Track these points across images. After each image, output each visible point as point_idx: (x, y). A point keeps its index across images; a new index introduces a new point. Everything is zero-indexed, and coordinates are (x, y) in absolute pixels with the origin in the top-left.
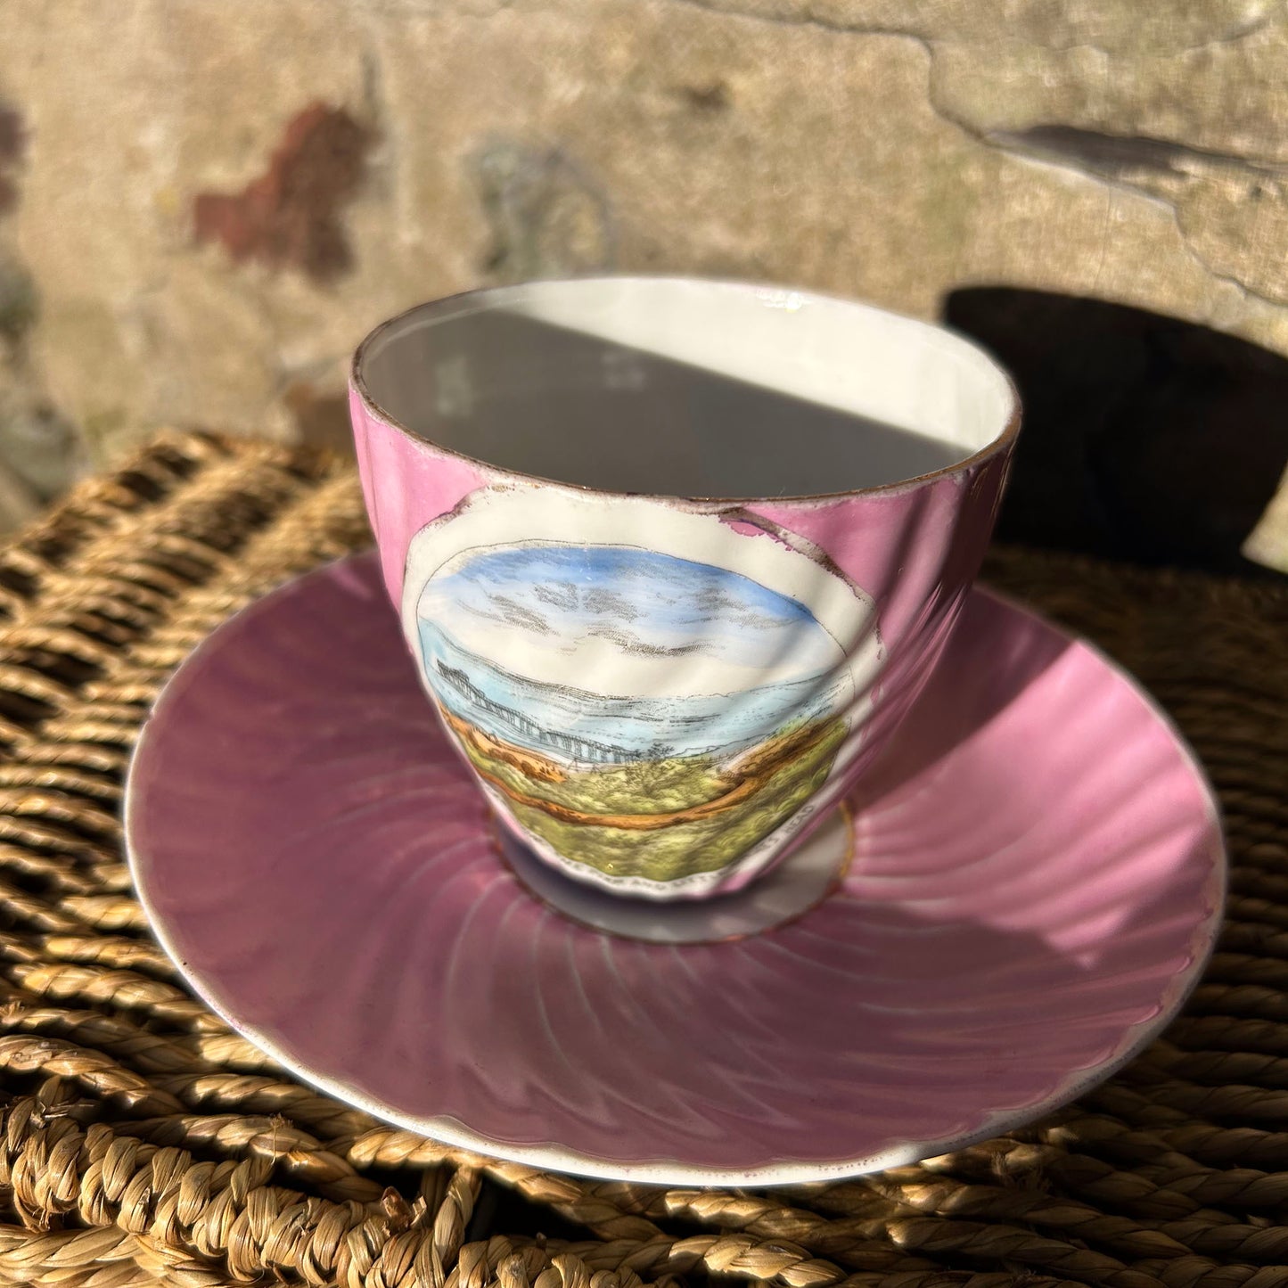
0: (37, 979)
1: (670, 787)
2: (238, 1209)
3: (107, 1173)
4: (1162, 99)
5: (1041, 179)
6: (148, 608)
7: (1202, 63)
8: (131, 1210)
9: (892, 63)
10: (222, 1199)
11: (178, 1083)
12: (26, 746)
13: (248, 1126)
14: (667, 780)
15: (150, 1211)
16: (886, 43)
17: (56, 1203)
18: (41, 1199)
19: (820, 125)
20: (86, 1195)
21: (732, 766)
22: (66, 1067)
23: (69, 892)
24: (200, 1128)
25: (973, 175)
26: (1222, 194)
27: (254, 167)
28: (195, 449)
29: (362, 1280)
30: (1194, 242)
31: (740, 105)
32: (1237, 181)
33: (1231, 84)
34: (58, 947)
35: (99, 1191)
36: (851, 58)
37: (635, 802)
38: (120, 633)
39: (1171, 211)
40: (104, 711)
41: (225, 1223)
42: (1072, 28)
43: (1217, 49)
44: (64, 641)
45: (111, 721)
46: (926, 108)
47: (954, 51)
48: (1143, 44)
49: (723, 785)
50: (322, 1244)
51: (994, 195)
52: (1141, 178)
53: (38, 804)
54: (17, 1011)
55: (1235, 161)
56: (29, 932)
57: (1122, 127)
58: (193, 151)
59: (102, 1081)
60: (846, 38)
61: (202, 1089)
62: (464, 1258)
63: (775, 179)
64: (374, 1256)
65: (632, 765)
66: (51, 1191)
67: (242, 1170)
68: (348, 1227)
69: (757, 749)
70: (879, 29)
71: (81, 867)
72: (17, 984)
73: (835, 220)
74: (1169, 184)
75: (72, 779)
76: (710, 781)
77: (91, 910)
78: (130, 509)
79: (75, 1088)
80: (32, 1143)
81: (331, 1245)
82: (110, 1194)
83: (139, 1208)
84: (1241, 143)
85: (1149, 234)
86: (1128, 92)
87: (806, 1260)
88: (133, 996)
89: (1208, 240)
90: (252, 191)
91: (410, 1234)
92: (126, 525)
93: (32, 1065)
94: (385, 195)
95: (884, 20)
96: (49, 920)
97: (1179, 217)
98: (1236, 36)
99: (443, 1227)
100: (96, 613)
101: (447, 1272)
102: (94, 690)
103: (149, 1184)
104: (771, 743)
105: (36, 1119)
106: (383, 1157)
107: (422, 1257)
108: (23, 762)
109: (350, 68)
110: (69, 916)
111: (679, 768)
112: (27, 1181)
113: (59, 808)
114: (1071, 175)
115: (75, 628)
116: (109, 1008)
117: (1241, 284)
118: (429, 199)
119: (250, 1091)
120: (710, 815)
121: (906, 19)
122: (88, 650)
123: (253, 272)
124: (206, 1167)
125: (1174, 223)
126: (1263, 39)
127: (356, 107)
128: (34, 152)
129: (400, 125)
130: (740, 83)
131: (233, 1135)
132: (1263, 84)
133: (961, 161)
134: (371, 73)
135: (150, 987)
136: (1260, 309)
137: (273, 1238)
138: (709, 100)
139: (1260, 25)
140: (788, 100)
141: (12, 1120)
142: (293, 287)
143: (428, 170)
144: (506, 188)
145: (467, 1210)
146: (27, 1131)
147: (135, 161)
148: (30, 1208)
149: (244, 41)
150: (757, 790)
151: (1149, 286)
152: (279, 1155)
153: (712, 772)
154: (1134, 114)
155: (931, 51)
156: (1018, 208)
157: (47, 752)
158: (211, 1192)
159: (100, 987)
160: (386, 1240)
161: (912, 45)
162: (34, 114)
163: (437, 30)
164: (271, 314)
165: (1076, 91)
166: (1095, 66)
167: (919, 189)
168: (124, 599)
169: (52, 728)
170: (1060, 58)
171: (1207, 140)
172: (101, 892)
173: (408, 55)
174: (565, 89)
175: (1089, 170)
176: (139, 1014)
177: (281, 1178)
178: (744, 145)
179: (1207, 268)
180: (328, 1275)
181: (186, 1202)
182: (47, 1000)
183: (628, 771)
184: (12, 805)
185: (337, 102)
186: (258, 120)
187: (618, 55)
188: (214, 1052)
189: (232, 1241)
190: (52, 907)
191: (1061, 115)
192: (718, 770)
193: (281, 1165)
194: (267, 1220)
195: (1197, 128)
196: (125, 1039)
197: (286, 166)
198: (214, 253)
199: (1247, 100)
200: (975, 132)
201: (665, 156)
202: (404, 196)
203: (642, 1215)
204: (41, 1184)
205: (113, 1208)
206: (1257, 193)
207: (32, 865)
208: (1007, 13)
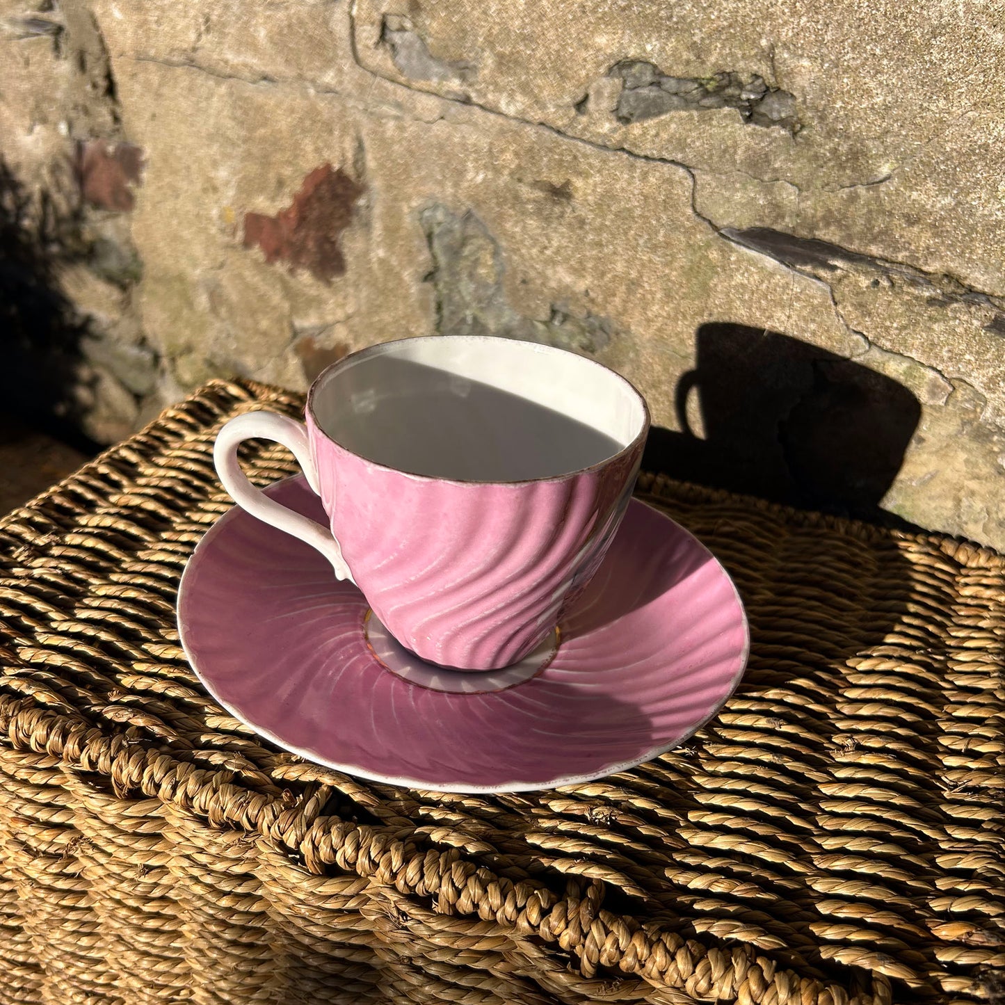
0: (127, 681)
2: (215, 791)
3: (156, 770)
4: (828, 219)
5: (752, 262)
6: (198, 489)
7: (853, 198)
8: (166, 787)
9: (669, 181)
10: (208, 786)
11: (193, 735)
12: (127, 563)
13: (224, 755)
15: (174, 788)
16: (666, 168)
17: (131, 782)
18: (124, 779)
19: (625, 216)
20: (145, 779)
22: (140, 721)
23: (146, 641)
24: (201, 755)
25: (714, 255)
26: (857, 281)
27: (286, 202)
28: (234, 390)
29: (269, 828)
30: (840, 308)
31: (578, 196)
32: (866, 274)
33: (870, 211)
34: (138, 667)
35: (151, 777)
36: (644, 176)
38: (182, 503)
39: (828, 289)
40: (169, 547)
41: (208, 798)
42: (775, 170)
43: (862, 190)
44: (151, 506)
45: (174, 553)
46: (689, 211)
47: (703, 178)
48: (819, 183)
50: (252, 811)
51: (726, 269)
52: (808, 268)
53: (132, 594)
54: (117, 694)
55: (871, 260)
56: (125, 658)
57: (803, 233)
58: (248, 187)
59: (156, 730)
60: (640, 163)
61: (204, 739)
62: (317, 821)
63: (599, 245)
64: (276, 817)
66: (129, 775)
67: (219, 774)
68: (265, 804)
70: (663, 160)
71: (152, 627)
72: (118, 682)
73: (634, 274)
74: (822, 273)
75: (150, 583)
77: (156, 650)
78: (193, 428)
79: (142, 731)
80: (122, 753)
81: (256, 812)
82: (157, 779)
83: (170, 786)
84: (875, 250)
85: (816, 302)
86: (810, 212)
87: (478, 841)
88: (173, 693)
89: (847, 309)
90: (283, 215)
91: (293, 810)
93: (123, 720)
94: (367, 226)
95: (667, 156)
96: (135, 653)
97: (832, 291)
98: (874, 184)
99: (309, 808)
100: (169, 490)
101: (308, 829)
102: (165, 535)
103: (175, 776)
105: (125, 743)
106: (286, 777)
107: (297, 820)
108: (125, 571)
109: (349, 145)
110: (145, 652)
112: (119, 771)
113: (142, 597)
114: (770, 262)
115: (156, 498)
116: (162, 697)
117: (866, 338)
118: (392, 232)
119: (227, 741)
121: (679, 157)
122: (164, 512)
123: (280, 267)
124: (202, 771)
125: (830, 298)
126: (891, 186)
127: (350, 171)
128: (145, 175)
129: (377, 184)
130: (578, 183)
131: (217, 759)
132: (891, 214)
133: (708, 246)
134: (360, 148)
135: (183, 689)
136: (875, 354)
137: (229, 806)
138: (560, 193)
139: (888, 178)
140: (609, 196)
141: (113, 742)
142: (305, 277)
143: (392, 213)
144: (437, 230)
145: (322, 803)
146: (120, 748)
147: (212, 188)
148: (120, 785)
149: (283, 123)
151: (814, 333)
152: (237, 770)
154: (813, 228)
155: (693, 176)
156: (738, 278)
157: (138, 567)
158: (203, 783)
159: (159, 687)
160: (282, 811)
161: (681, 171)
162: (148, 152)
163: (402, 129)
164: (290, 293)
165: (777, 209)
166: (788, 195)
167: (682, 260)
168: (186, 483)
169: (140, 554)
170: (768, 189)
171: (854, 246)
172: (162, 641)
173: (384, 143)
174: (476, 177)
175: (782, 262)
176: (177, 702)
177: (238, 782)
178: (582, 222)
179: (847, 326)
180: (254, 825)
181: (191, 786)
182: (132, 691)
184: (118, 594)
185: (336, 166)
186: (287, 171)
187: (508, 158)
188: (212, 722)
189: (211, 806)
190: (138, 648)
191: (767, 223)
193: (237, 774)
194: (228, 797)
195: (850, 238)
196: (169, 712)
197: (303, 203)
198: (257, 252)
199: (880, 224)
200: (716, 228)
201: (532, 223)
202: (378, 229)
203: (407, 817)
204: (125, 772)
205: (158, 786)
206: (876, 283)
207: (128, 625)
208: (737, 157)
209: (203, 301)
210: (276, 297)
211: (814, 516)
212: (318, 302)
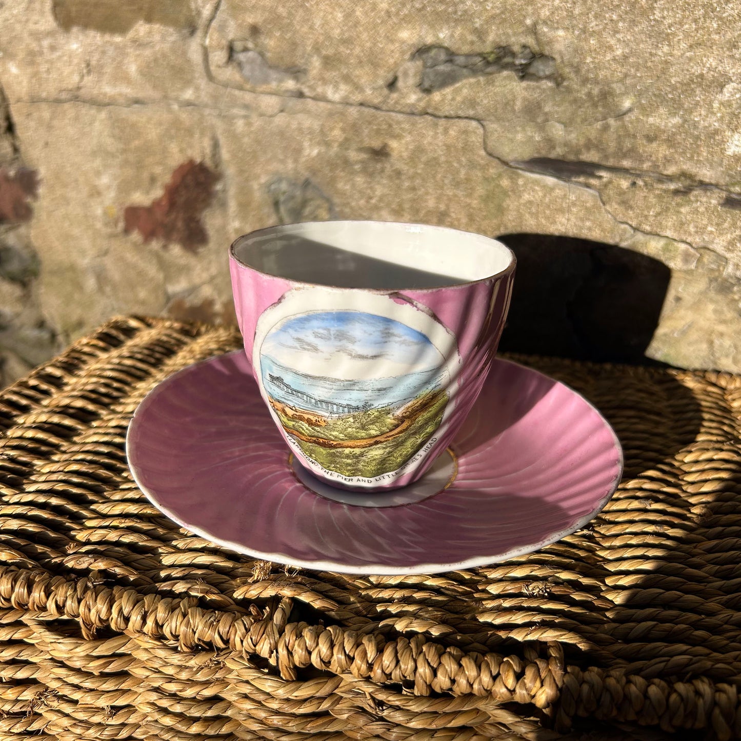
0: (81, 536)
1: (372, 424)
2: (185, 615)
3: (124, 603)
4: (589, 145)
5: (536, 182)
6: (117, 389)
7: (606, 128)
8: (136, 619)
9: (465, 132)
10: (177, 611)
11: (153, 573)
12: (65, 446)
13: (187, 583)
14: (371, 420)
15: (144, 619)
16: (462, 123)
17: (100, 619)
18: (93, 617)
19: (433, 163)
20: (115, 614)
21: (399, 413)
22: (101, 565)
23: (93, 502)
24: (164, 586)
25: (505, 182)
26: (619, 185)
27: (158, 193)
28: (133, 323)
29: (242, 641)
30: (608, 207)
31: (395, 154)
32: (625, 179)
33: (619, 136)
34: (89, 523)
35: (120, 611)
36: (446, 131)
37: (357, 432)
38: (106, 400)
39: (597, 194)
40: (100, 431)
41: (178, 624)
42: (546, 114)
43: (611, 121)
44: (79, 403)
45: (106, 434)
46: (483, 153)
47: (492, 126)
48: (579, 120)
49: (395, 422)
50: (223, 628)
51: (515, 191)
52: (582, 179)
53: (75, 467)
54: (74, 547)
55: (626, 171)
56: (77, 518)
57: (572, 157)
58: (125, 187)
59: (118, 570)
60: (442, 122)
61: (163, 574)
62: (288, 628)
63: (413, 189)
64: (247, 630)
65: (356, 414)
66: (98, 612)
67: (186, 600)
68: (235, 619)
69: (409, 404)
70: (459, 117)
71: (98, 492)
72: (73, 539)
73: (442, 207)
74: (593, 181)
75: (89, 457)
76: (390, 420)
77: (103, 508)
78: (104, 350)
79: (104, 573)
80: (89, 593)
81: (228, 628)
82: (126, 612)
83: (139, 617)
84: (626, 163)
85: (588, 205)
86: (574, 141)
87: (439, 624)
88: (127, 539)
89: (614, 207)
90: (156, 203)
91: (264, 622)
92: (103, 356)
93: (84, 566)
94: (224, 205)
95: (461, 113)
96: (85, 513)
97: (600, 196)
98: (620, 116)
99: (278, 617)
100: (93, 391)
101: (280, 635)
102: (95, 424)
103: (144, 607)
104: (415, 402)
105: (90, 584)
106: (247, 596)
107: (269, 629)
108: (64, 452)
109: (207, 143)
110: (94, 511)
111: (376, 414)
112: (87, 610)
113: (84, 468)
114: (550, 180)
115: (83, 397)
116: (118, 544)
117: (631, 226)
118: (244, 207)
119: (186, 572)
120: (390, 438)
121: (471, 113)
122: (91, 407)
123: (155, 245)
124: (170, 600)
125: (599, 200)
126: (632, 116)
127: (209, 163)
128: (41, 191)
129: (230, 171)
130: (394, 144)
131: (180, 588)
132: (634, 136)
133: (500, 176)
134: (216, 146)
135: (136, 535)
136: (640, 237)
137: (200, 627)
138: (380, 153)
139: (630, 110)
140: (419, 150)
141: (79, 584)
142: (176, 250)
143: (245, 191)
144: (282, 198)
145: (288, 612)
146: (86, 589)
147: (95, 193)
148: (89, 625)
149: (153, 134)
150: (410, 426)
151: (590, 229)
152: (200, 595)
153: (390, 416)
154: (578, 152)
155: (483, 126)
156: (526, 197)
157: (75, 448)
158: (172, 609)
159: (113, 536)
160: (252, 624)
161: (474, 124)
162: (43, 172)
163: (249, 124)
164: (163, 265)
165: (550, 142)
166: (558, 131)
167: (480, 191)
168: (106, 385)
169: (76, 439)
170: (541, 128)
171: (611, 162)
172: (107, 500)
173: (234, 137)
174: (312, 151)
175: (558, 178)
176: (132, 546)
177: (203, 605)
178: (398, 173)
179: (615, 219)
180: (226, 642)
181: (161, 614)
182: (88, 543)
183: (354, 417)
184: (61, 469)
185: (198, 160)
186: (158, 170)
187: (337, 134)
188: (167, 560)
189: (182, 629)
190: (87, 509)
191: (544, 153)
192: (393, 415)
193: (202, 599)
194: (198, 620)
195: (606, 157)
196: (126, 555)
197: (172, 192)
198: (136, 236)
199: (628, 144)
200: (505, 163)
201: (360, 180)
202: (233, 206)
203: (365, 616)
204: (93, 611)
205: (127, 620)
206: (634, 184)
207: (75, 491)
208: (516, 108)
209: (91, 283)
210: (152, 271)
211: (608, 366)
212: (185, 270)
